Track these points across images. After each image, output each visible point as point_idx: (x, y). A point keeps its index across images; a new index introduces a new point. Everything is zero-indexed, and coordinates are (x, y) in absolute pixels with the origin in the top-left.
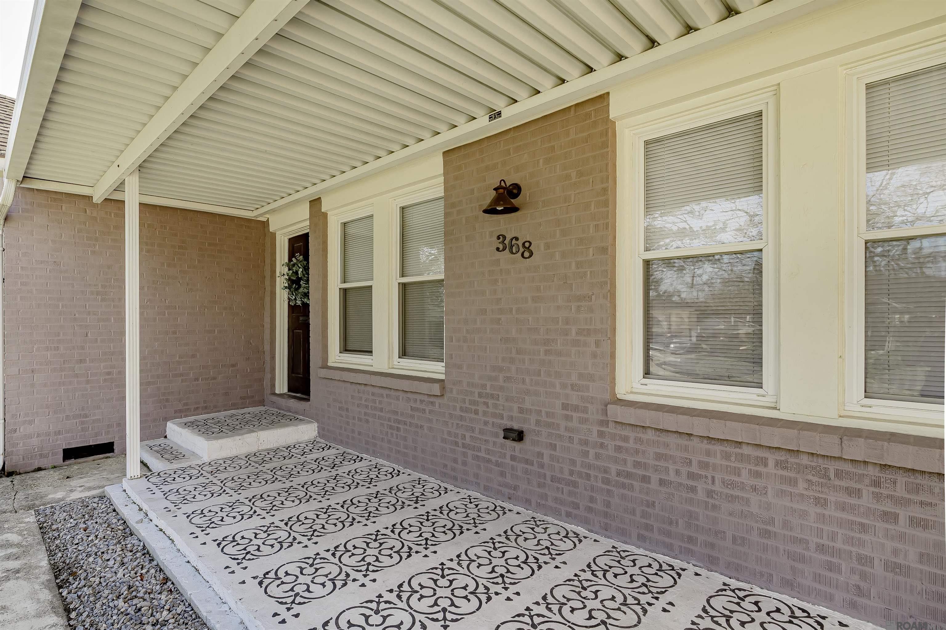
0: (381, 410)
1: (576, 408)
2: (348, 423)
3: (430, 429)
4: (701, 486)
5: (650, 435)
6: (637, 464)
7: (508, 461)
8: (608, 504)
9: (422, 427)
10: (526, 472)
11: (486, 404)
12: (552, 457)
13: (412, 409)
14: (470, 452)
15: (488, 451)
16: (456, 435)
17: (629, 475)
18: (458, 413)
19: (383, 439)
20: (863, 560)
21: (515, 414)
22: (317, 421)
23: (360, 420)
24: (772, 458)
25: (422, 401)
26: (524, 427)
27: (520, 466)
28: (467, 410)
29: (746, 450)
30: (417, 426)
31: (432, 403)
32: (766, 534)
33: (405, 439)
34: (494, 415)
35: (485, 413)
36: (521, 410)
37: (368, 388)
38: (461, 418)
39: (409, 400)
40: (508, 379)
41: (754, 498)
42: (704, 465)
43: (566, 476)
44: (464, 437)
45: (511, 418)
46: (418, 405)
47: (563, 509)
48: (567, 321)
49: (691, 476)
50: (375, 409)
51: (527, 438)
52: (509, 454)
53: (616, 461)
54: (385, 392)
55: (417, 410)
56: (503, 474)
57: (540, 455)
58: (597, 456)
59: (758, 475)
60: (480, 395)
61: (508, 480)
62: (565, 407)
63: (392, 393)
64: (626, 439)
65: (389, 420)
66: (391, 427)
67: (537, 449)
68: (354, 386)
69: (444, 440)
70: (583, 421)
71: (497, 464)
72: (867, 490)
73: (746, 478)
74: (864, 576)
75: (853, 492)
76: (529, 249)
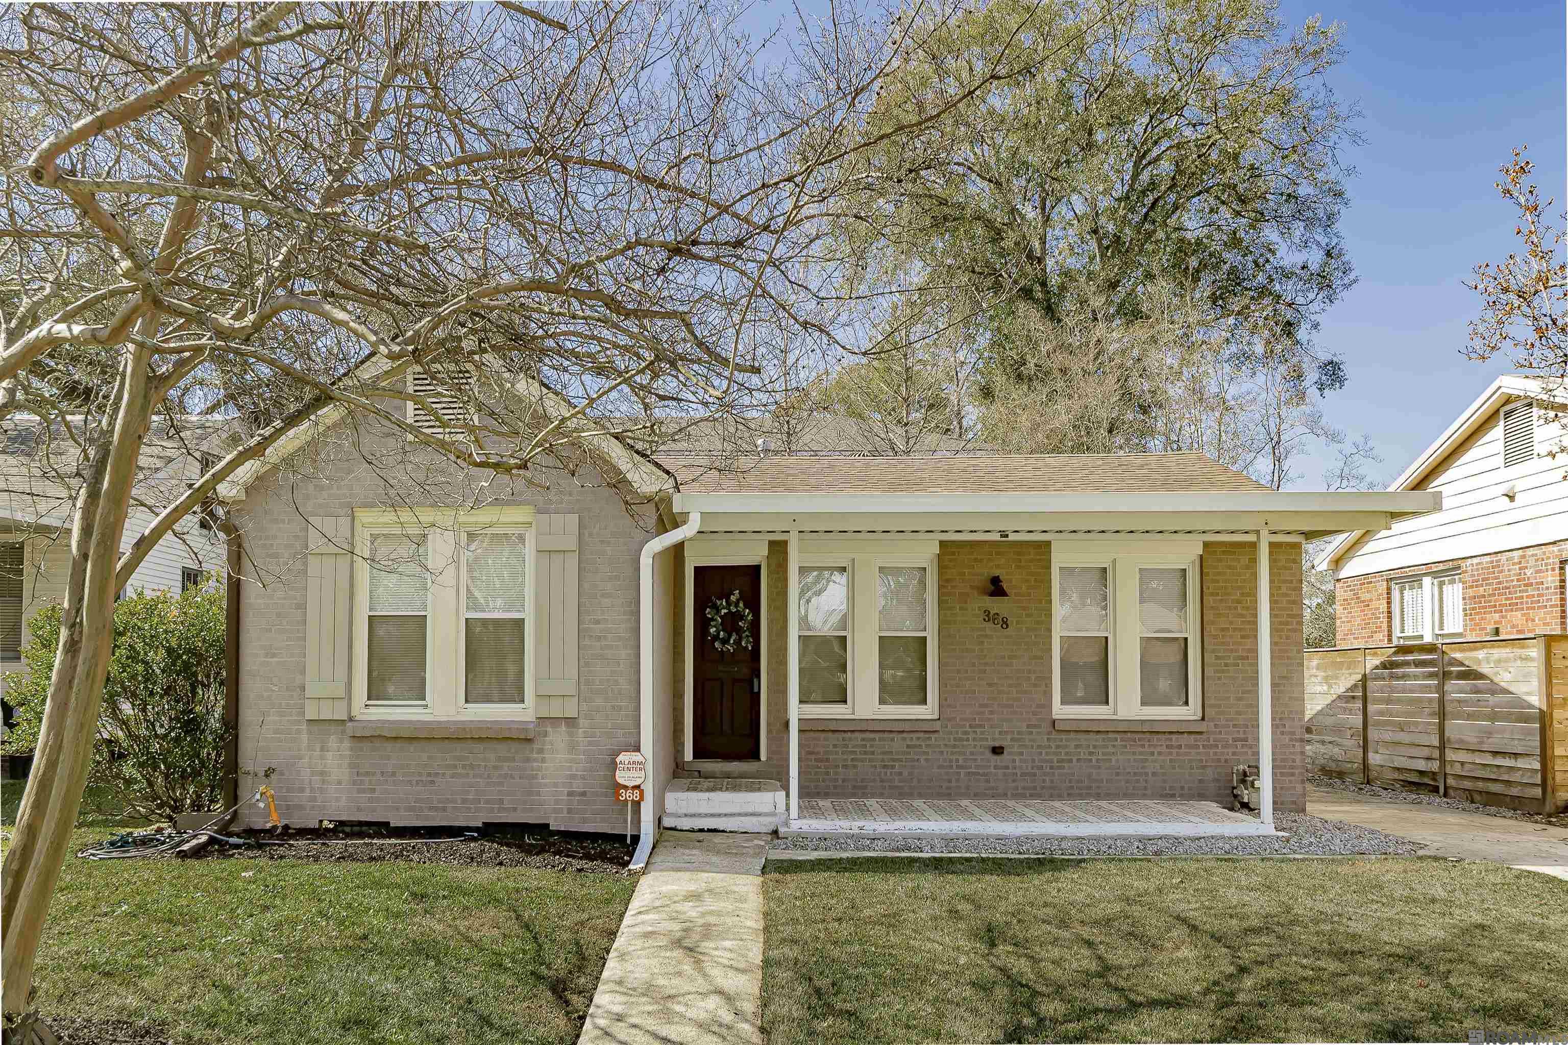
0: (873, 753)
1: (1035, 726)
2: (827, 773)
3: (927, 760)
4: (1094, 758)
5: (1072, 735)
6: (1067, 754)
7: (992, 770)
8: (1052, 781)
9: (918, 760)
10: (1005, 774)
11: (975, 732)
12: (1021, 760)
13: (908, 746)
14: (962, 771)
15: (977, 767)
16: (951, 761)
17: (1062, 761)
18: (952, 742)
19: (874, 780)
20: (1146, 774)
21: (997, 736)
23: (845, 767)
24: (1118, 736)
25: (918, 738)
26: (1004, 744)
27: (1000, 772)
28: (961, 740)
29: (1111, 735)
30: (913, 760)
31: (930, 738)
32: (1118, 774)
33: (900, 774)
34: (982, 739)
35: (974, 739)
36: (1000, 733)
37: (857, 735)
38: (954, 746)
39: (904, 739)
40: (991, 712)
41: (1113, 758)
42: (1095, 747)
43: (1030, 770)
44: (957, 760)
45: (994, 740)
46: (915, 742)
47: (1028, 793)
48: (1029, 672)
49: (1091, 753)
50: (865, 753)
51: (1005, 752)
52: (993, 764)
53: (1056, 754)
54: (876, 736)
55: (915, 746)
56: (988, 781)
57: (1014, 761)
58: (1047, 754)
59: (1114, 746)
60: (971, 726)
61: (992, 784)
62: (1028, 726)
63: (886, 735)
64: (1061, 740)
65: (883, 760)
66: (885, 767)
67: (1012, 757)
68: (837, 735)
69: (940, 767)
70: (1038, 733)
71: (984, 775)
72: (1147, 744)
73: (1111, 750)
74: (1146, 781)
75: (1143, 746)
76: (1006, 623)
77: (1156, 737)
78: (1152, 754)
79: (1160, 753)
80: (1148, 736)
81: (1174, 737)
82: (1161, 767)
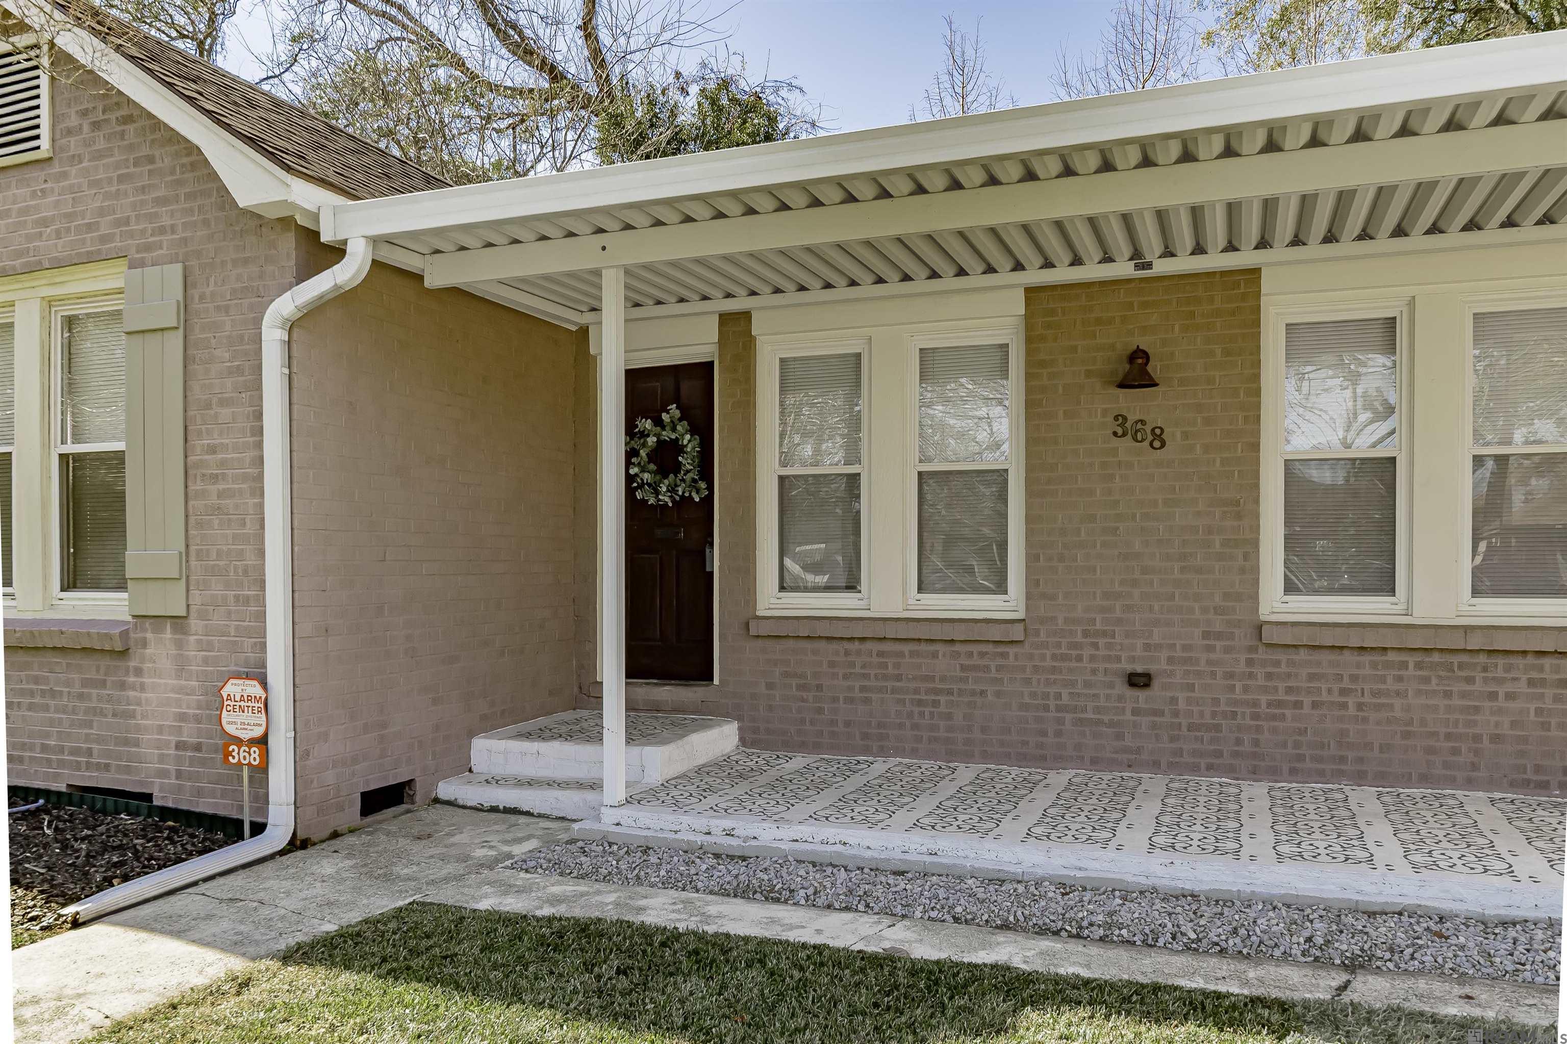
0: (898, 678)
1: (1219, 636)
2: (820, 711)
3: (998, 694)
4: (1351, 701)
5: (1303, 654)
6: (1289, 690)
7: (1128, 716)
8: (1256, 743)
9: (983, 693)
10: (1154, 726)
11: (1095, 646)
12: (1189, 701)
13: (963, 668)
14: (1068, 717)
15: (1098, 710)
16: (1046, 696)
17: (1280, 704)
18: (1049, 663)
19: (901, 726)
20: (1477, 738)
21: (1139, 652)
22: (739, 719)
23: (850, 700)
24: (1411, 659)
25: (982, 655)
26: (1152, 668)
27: (1145, 721)
28: (1064, 658)
29: (1392, 656)
30: (973, 693)
31: (1004, 655)
32: (1407, 735)
33: (949, 716)
34: (1108, 659)
35: (1092, 658)
36: (1147, 647)
37: (869, 645)
38: (1054, 670)
39: (956, 655)
40: (1129, 608)
41: (1397, 703)
42: (1354, 678)
43: (1208, 720)
44: (1059, 696)
45: (1132, 659)
46: (976, 661)
47: (1203, 763)
48: (1209, 531)
49: (1343, 692)
50: (885, 677)
51: (1156, 683)
52: (1129, 706)
53: (1265, 690)
54: (906, 648)
55: (975, 668)
56: (1119, 736)
57: (1174, 700)
58: (1246, 689)
59: (1400, 679)
60: (1086, 634)
61: (1128, 742)
62: (1206, 635)
63: (923, 647)
64: (1277, 663)
65: (916, 691)
66: (920, 703)
67: (1169, 694)
68: (834, 646)
69: (1024, 707)
70: (1228, 650)
71: (1112, 724)
72: (1479, 676)
73: (1390, 685)
74: (1477, 752)
75: (1470, 680)
76: (1160, 437)
77: (1501, 661)
78: (1493, 696)
79: (1510, 696)
80: (1482, 659)
81: (1547, 662)
82: (1514, 724)
